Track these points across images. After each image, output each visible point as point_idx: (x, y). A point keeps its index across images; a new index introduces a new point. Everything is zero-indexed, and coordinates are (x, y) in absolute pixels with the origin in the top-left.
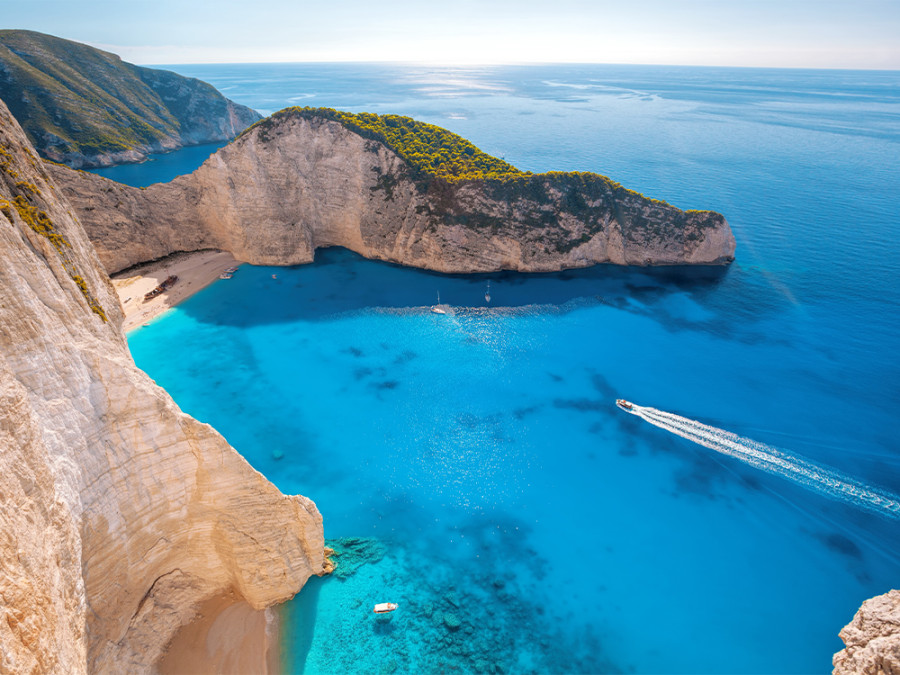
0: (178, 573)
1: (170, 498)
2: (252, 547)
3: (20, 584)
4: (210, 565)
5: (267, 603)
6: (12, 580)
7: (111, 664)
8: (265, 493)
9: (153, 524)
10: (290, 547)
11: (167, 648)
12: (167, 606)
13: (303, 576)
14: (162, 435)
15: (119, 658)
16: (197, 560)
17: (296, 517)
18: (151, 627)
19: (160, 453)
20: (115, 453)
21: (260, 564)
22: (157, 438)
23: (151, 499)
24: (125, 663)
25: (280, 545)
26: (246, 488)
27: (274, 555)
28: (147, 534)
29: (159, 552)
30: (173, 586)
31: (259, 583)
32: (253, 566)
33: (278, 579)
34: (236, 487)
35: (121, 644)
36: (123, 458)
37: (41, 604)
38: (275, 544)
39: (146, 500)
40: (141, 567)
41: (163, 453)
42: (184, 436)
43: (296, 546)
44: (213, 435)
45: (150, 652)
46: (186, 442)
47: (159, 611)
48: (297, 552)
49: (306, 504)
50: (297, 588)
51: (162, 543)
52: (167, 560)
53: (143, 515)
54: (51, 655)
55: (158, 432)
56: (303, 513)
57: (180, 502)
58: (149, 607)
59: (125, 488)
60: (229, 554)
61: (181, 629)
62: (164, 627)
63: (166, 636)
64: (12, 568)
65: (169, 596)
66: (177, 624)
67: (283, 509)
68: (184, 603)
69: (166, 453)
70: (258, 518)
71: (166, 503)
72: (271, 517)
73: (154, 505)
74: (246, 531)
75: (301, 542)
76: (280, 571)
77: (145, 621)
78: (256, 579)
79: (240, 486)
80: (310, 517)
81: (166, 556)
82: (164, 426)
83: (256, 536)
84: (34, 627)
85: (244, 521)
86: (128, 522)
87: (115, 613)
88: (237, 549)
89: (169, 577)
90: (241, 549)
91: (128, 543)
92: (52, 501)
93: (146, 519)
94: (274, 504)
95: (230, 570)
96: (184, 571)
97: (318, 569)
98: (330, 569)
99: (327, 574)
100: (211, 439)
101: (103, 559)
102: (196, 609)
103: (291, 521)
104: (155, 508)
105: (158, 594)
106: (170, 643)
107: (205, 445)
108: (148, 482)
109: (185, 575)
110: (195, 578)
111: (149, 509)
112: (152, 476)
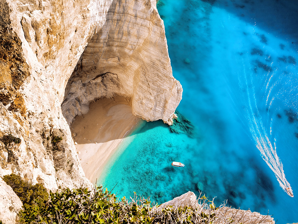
0: (115, 76)
1: (130, 42)
2: (146, 88)
3: (57, 22)
4: (128, 83)
5: (138, 114)
6: (55, 19)
7: (77, 89)
8: (166, 69)
9: (118, 48)
10: (160, 100)
11: (97, 100)
12: (105, 85)
13: (158, 117)
14: (141, 11)
15: (81, 89)
16: (125, 77)
17: (170, 89)
18: (96, 88)
19: (136, 19)
20: (120, 6)
21: (145, 97)
22: (139, 11)
23: (122, 37)
24: (81, 92)
25: (157, 96)
26: (160, 61)
27: (152, 98)
28: (113, 50)
29: (114, 61)
30: (112, 80)
31: (140, 104)
32: (142, 96)
33: (147, 109)
34: (156, 58)
35: (84, 85)
36: (121, 10)
37: (60, 36)
38: (155, 93)
39: (120, 36)
40: (105, 62)
41: (138, 20)
42: (149, 18)
43: (163, 101)
44: (161, 27)
45: (91, 96)
46: (149, 22)
47: (102, 84)
48: (162, 105)
49: (179, 88)
50: (152, 119)
51: (116, 59)
52: (115, 67)
53: (116, 41)
54: (54, 55)
55: (140, 9)
56: (175, 90)
57: (132, 47)
58: (99, 80)
59: (115, 25)
60: (137, 83)
61: (104, 97)
62: (99, 92)
63: (99, 95)
64: (58, 14)
65: (108, 82)
66: (104, 94)
67: (168, 82)
68: (112, 89)
69: (139, 21)
70: (156, 78)
71: (126, 43)
72: (161, 81)
73: (122, 40)
74: (149, 79)
75: (166, 102)
76: (150, 106)
77: (95, 84)
78: (139, 102)
79: (158, 58)
80: (176, 94)
81: (115, 66)
82: (144, 7)
83: (151, 84)
84: (53, 40)
85: (150, 74)
86: (109, 40)
87: (88, 71)
88: (140, 84)
89: (112, 75)
90: (142, 85)
91: (105, 48)
92: (86, 6)
93: (117, 44)
94: (167, 77)
95: (134, 91)
96: (118, 77)
97: (165, 120)
98: (170, 124)
99: (168, 124)
100: (159, 27)
101: (94, 47)
102: (113, 95)
103: (168, 90)
104: (122, 42)
105: (105, 78)
106: (98, 99)
107: (156, 28)
108: (125, 28)
109: (118, 79)
110: (120, 84)
111: (119, 40)
112: (128, 27)
